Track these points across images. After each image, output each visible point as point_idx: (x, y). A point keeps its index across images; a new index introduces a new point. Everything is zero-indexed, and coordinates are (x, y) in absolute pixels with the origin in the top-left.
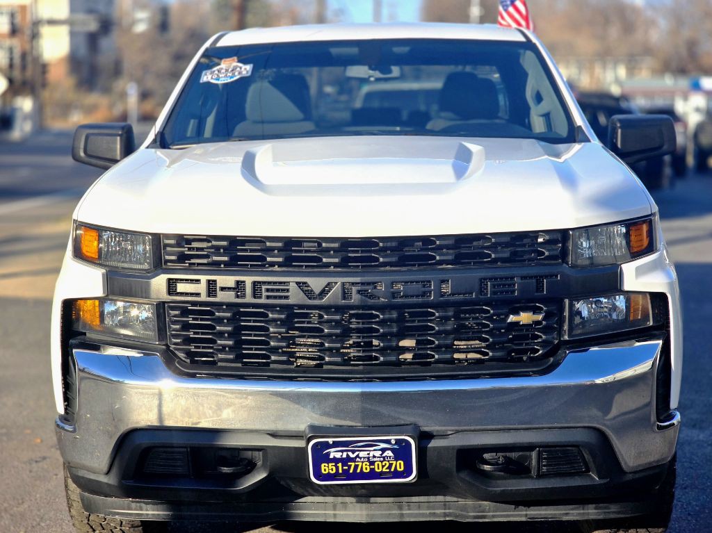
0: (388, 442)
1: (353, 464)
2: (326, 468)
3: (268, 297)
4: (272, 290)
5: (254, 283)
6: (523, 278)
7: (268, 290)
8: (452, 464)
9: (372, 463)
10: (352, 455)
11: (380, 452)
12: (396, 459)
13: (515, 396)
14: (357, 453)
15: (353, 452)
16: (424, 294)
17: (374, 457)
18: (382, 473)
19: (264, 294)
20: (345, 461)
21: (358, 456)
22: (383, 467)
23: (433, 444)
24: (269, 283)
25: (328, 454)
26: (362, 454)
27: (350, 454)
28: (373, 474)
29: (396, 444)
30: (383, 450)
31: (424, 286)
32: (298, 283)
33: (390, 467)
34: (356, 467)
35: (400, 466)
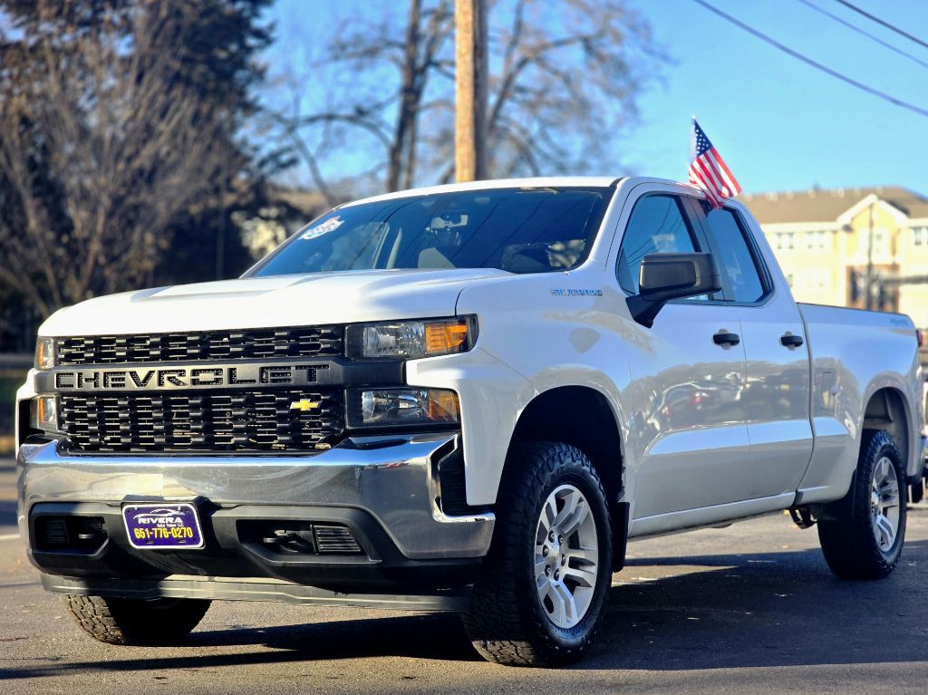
0: (176, 509)
1: (156, 529)
2: (140, 534)
3: (113, 385)
4: (116, 379)
5: (105, 374)
6: (297, 367)
7: (113, 380)
8: (234, 534)
9: (169, 529)
10: (154, 522)
11: (172, 519)
12: (186, 526)
13: (283, 474)
14: (156, 519)
15: (154, 517)
16: (217, 381)
17: (169, 523)
18: (178, 540)
19: (110, 382)
20: (150, 526)
21: (157, 522)
22: (178, 532)
23: (217, 514)
24: (115, 373)
25: (137, 519)
26: (161, 520)
27: (152, 519)
28: (171, 541)
29: (181, 511)
30: (175, 517)
31: (217, 374)
32: (131, 373)
33: (182, 534)
34: (159, 532)
35: (189, 532)
